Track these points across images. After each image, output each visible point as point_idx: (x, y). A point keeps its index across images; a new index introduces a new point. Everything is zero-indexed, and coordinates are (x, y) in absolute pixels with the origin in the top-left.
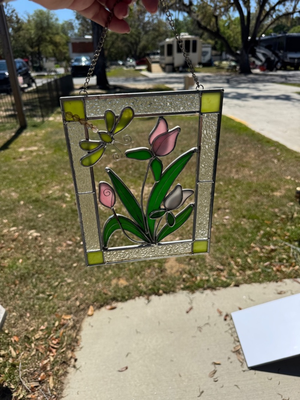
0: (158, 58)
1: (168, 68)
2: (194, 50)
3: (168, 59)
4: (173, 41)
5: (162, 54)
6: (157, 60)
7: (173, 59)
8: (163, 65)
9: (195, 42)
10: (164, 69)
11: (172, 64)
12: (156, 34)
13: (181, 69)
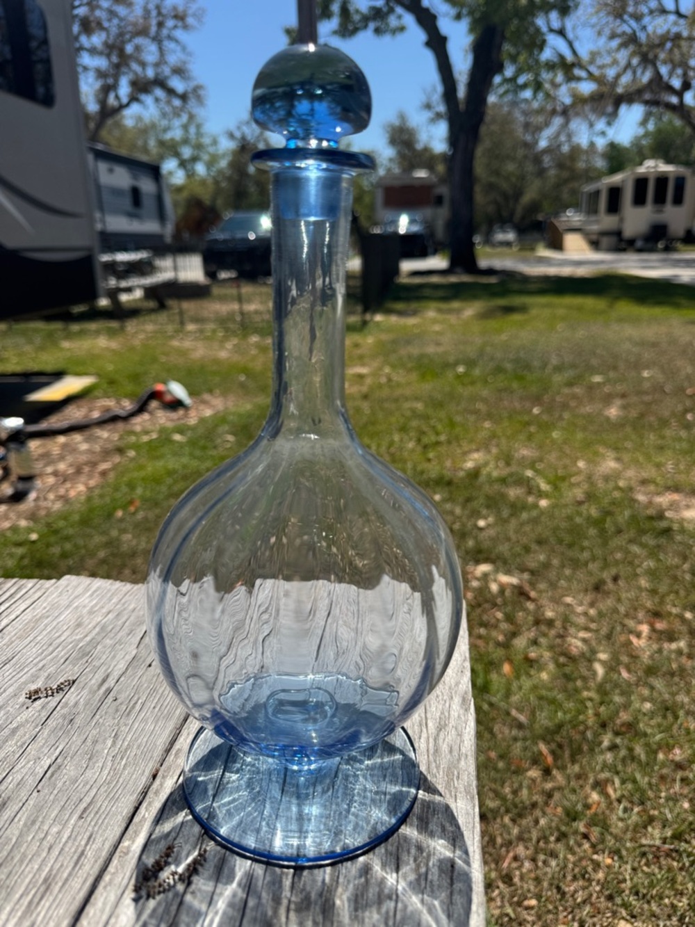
0: (580, 221)
1: (605, 241)
2: (678, 200)
3: (607, 222)
4: (623, 181)
5: (592, 210)
6: (577, 225)
7: (621, 220)
8: (594, 237)
9: (680, 183)
10: (595, 244)
11: (618, 234)
12: (565, 174)
13: (639, 244)
